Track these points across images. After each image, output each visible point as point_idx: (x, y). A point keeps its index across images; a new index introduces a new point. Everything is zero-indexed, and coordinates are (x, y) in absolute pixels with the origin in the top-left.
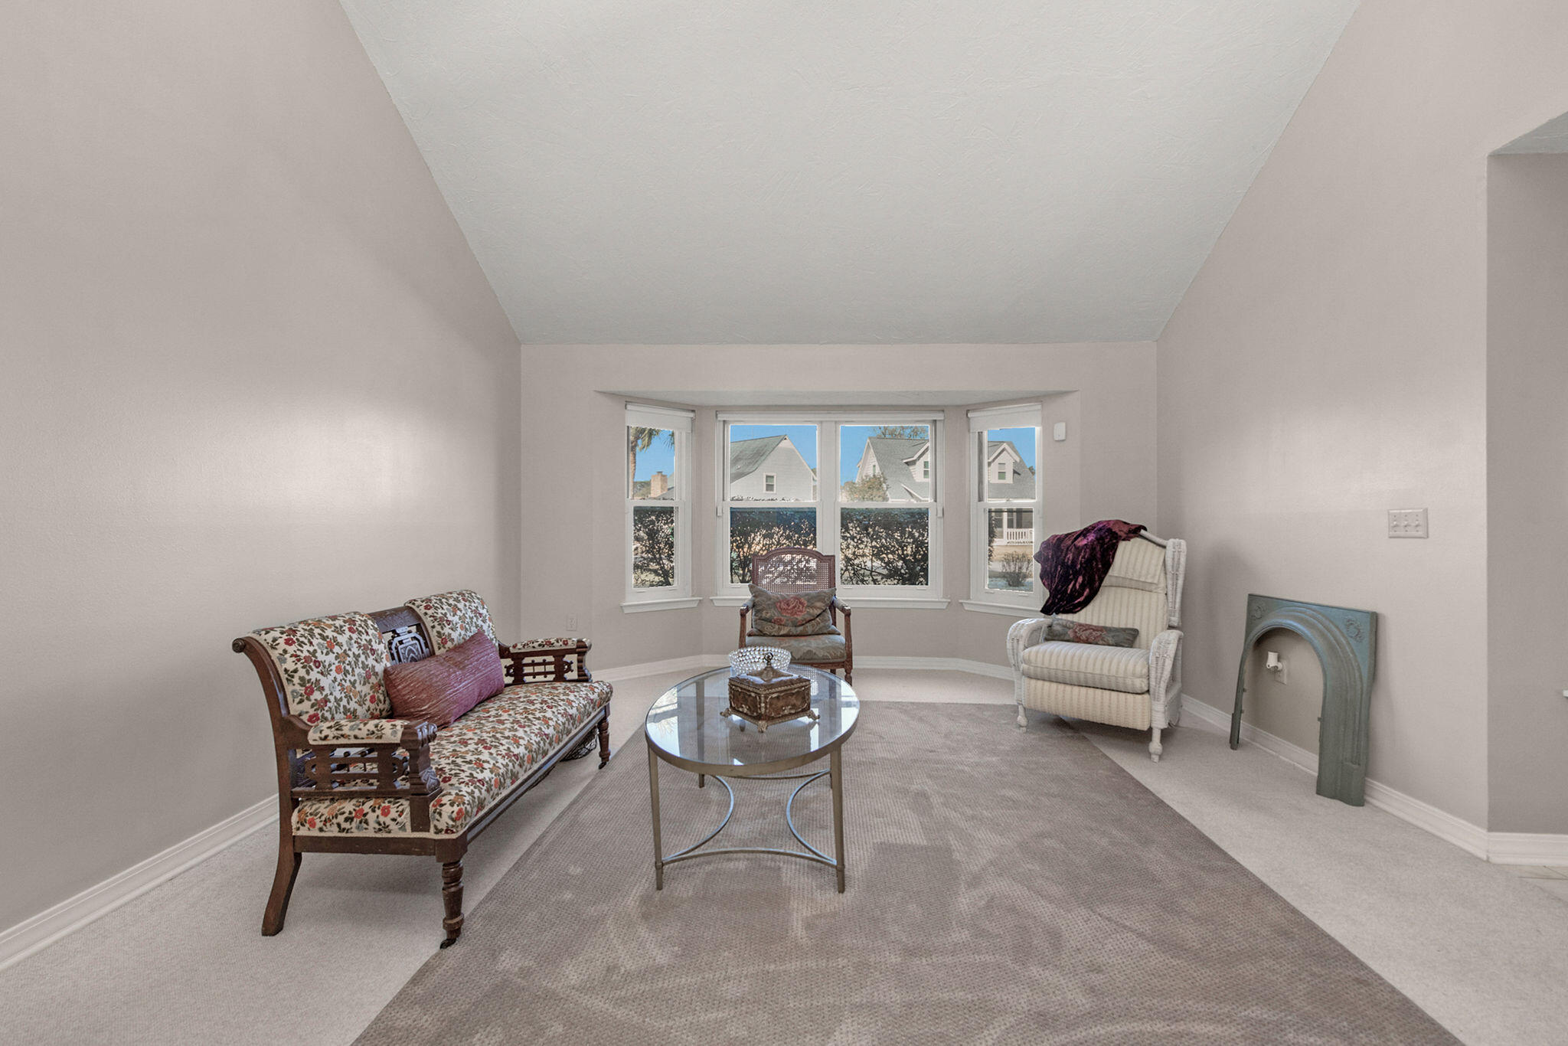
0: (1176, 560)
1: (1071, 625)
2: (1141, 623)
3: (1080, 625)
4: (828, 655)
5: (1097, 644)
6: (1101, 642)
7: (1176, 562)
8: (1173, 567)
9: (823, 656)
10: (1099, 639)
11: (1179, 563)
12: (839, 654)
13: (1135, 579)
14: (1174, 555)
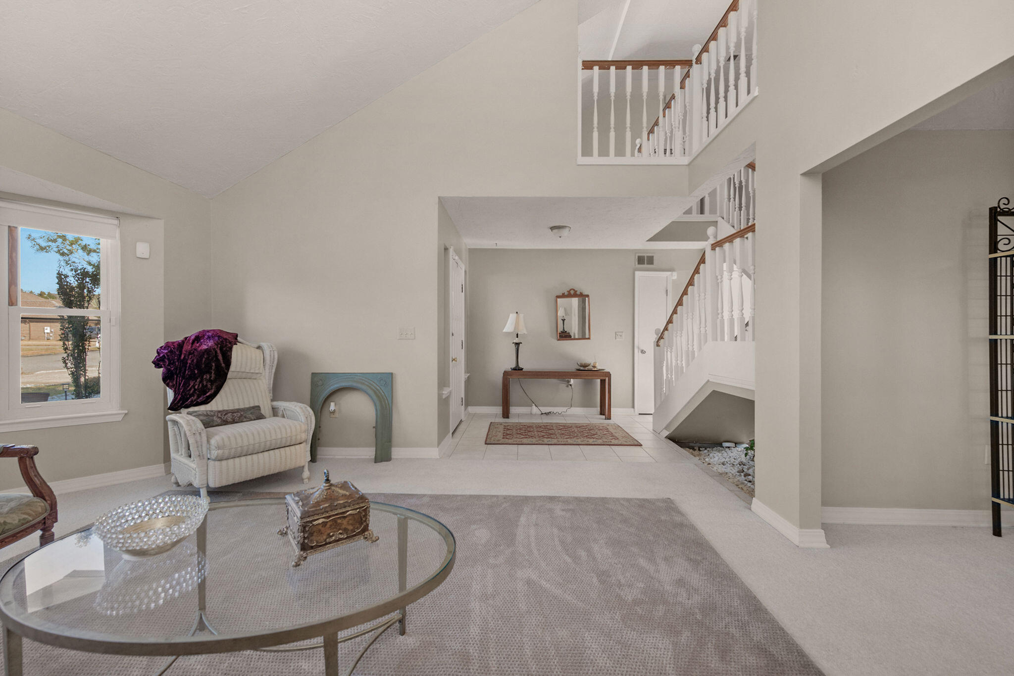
0: (272, 356)
1: (212, 413)
2: (259, 401)
3: (219, 412)
4: (26, 516)
5: (242, 422)
6: (245, 420)
7: (272, 358)
8: (270, 360)
9: (20, 520)
10: (243, 417)
11: (274, 359)
12: (40, 510)
13: (247, 371)
14: (270, 353)
